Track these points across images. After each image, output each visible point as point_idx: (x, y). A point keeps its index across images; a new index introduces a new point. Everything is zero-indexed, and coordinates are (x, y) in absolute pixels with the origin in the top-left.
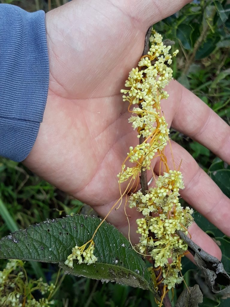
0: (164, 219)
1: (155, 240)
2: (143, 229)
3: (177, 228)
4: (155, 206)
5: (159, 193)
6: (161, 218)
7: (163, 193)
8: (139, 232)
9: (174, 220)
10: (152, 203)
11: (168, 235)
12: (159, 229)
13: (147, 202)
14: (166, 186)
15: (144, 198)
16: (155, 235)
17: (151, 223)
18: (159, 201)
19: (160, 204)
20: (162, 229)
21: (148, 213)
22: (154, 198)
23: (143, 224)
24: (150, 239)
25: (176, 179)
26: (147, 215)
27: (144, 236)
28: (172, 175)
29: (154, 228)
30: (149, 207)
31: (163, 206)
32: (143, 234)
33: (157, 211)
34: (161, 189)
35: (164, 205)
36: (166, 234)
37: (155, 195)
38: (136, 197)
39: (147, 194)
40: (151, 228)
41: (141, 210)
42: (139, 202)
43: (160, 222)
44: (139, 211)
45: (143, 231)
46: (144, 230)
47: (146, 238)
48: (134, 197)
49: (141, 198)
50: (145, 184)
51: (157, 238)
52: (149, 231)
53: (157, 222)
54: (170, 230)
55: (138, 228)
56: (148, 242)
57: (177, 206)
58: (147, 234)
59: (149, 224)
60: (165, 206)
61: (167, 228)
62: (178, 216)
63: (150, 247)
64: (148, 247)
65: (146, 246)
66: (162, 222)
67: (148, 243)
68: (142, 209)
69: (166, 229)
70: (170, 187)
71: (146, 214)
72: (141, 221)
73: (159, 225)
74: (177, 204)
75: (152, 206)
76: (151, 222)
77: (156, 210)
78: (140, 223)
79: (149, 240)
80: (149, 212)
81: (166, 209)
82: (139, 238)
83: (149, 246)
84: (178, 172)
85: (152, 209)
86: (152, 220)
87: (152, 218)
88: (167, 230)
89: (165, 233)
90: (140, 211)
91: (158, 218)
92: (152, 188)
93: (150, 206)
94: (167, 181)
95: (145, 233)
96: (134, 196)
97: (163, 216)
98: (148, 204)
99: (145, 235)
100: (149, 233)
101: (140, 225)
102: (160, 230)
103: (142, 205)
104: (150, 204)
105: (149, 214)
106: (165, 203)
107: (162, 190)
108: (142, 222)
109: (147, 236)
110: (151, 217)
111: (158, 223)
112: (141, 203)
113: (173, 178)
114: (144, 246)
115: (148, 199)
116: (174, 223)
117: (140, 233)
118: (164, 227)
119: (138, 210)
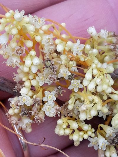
0: (81, 86)
1: (108, 122)
2: (76, 131)
3: (108, 71)
4: (49, 89)
5: (30, 69)
6: (76, 90)
7: (32, 64)
8: (78, 140)
9: (91, 69)
10: (41, 90)
11: (112, 93)
12: (92, 104)
13: (34, 97)
14: (22, 51)
15: (24, 100)
16: (100, 116)
17: (76, 112)
18: (44, 75)
19: (50, 78)
20: (96, 99)
21: (55, 107)
22: (34, 83)
23: (68, 127)
24: (101, 129)
25: (19, 27)
26: (56, 110)
27: (90, 136)
28: (7, 29)
29: (85, 111)
30: (45, 99)
31: (57, 74)
32: (86, 137)
33: (60, 89)
34: (23, 63)
35: (56, 71)
36: (108, 96)
37: (31, 77)
38: (16, 111)
39: (20, 90)
40: (83, 117)
41: (41, 116)
42: (27, 111)
43: (83, 96)
44: (42, 120)
45: (81, 133)
46: (80, 129)
47: (96, 135)
48: (15, 115)
49: (22, 104)
50: (4, 83)
51: (108, 116)
52: (87, 122)
53: (79, 99)
54: (105, 87)
55: (70, 138)
56: (104, 136)
57: (70, 50)
58: (90, 128)
59: (74, 116)
60: (58, 72)
61: (99, 89)
62: (88, 58)
63: (115, 137)
64: (114, 140)
65: (111, 144)
66: (83, 92)
67: (107, 136)
68: (41, 112)
69: (99, 92)
70: (30, 44)
71: (54, 111)
72: (61, 126)
73: (86, 101)
74: (67, 49)
75: (46, 93)
76: (73, 110)
77: (56, 89)
78: (64, 129)
79: (102, 131)
80: (53, 104)
81: (64, 73)
82: (89, 146)
83: (112, 138)
84: (8, 15)
85: (51, 97)
86: (70, 107)
87: (67, 105)
88: (103, 91)
89: (105, 98)
90: (43, 118)
91: (74, 94)
92: (15, 75)
93: (44, 95)
94: (14, 45)
95: (87, 132)
96: (13, 114)
97: (75, 84)
98: (39, 99)
99: (90, 133)
100: (90, 125)
101: (68, 132)
102: (96, 103)
103: (35, 109)
104: (40, 94)
105: (57, 107)
106: (54, 68)
107: (28, 62)
108: (65, 126)
109: (93, 130)
110: (65, 106)
111: (82, 99)
112: (30, 108)
113: (14, 31)
114: (108, 147)
115: (31, 93)
116: (95, 72)
117: (81, 140)
118: (95, 93)
119: (40, 122)
